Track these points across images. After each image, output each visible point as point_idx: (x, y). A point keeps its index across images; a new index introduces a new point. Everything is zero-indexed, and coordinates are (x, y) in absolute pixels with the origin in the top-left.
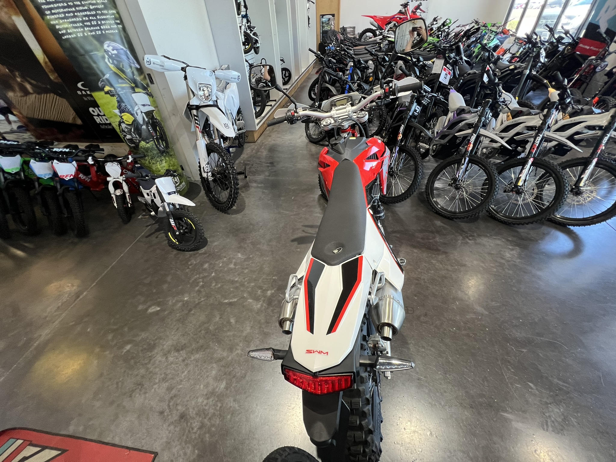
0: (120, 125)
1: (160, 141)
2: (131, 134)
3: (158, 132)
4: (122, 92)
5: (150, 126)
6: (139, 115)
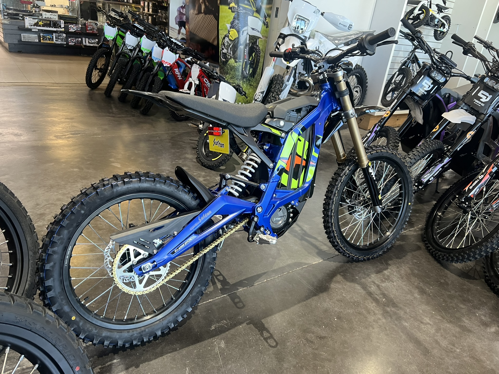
3: (251, 57)
4: (242, 11)
5: (247, 48)
6: (244, 35)
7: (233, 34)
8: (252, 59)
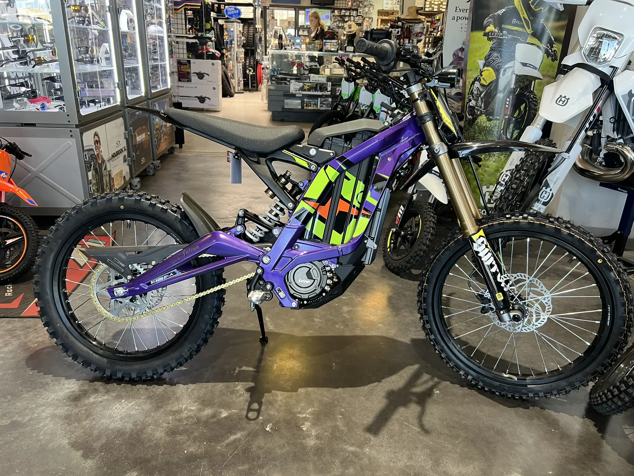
0: (473, 83)
1: (511, 126)
2: (477, 100)
3: (518, 111)
4: (506, 36)
5: (511, 97)
6: (506, 76)
7: (489, 75)
8: (519, 115)
